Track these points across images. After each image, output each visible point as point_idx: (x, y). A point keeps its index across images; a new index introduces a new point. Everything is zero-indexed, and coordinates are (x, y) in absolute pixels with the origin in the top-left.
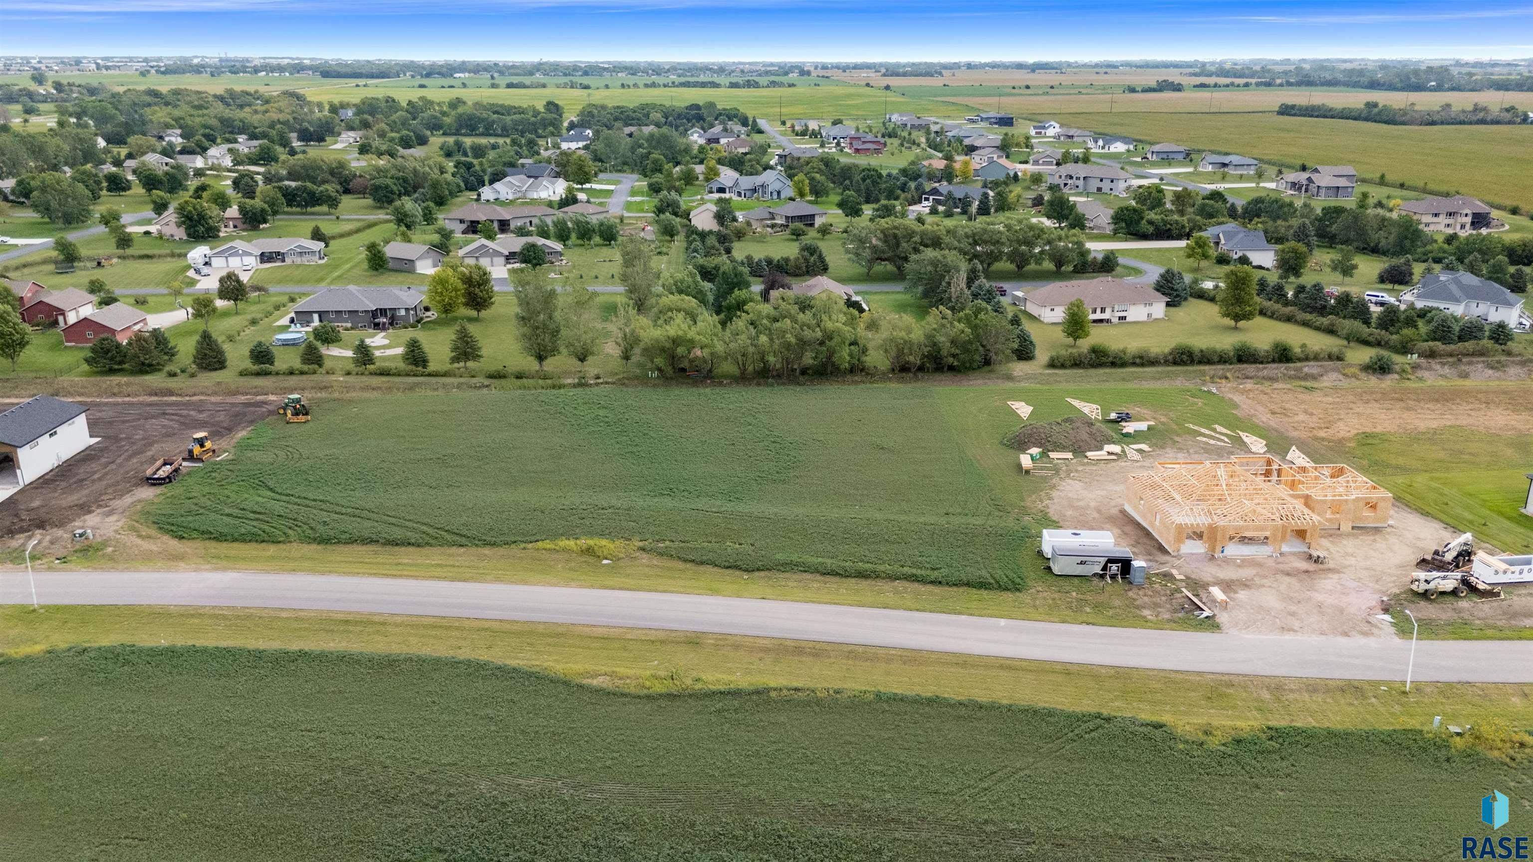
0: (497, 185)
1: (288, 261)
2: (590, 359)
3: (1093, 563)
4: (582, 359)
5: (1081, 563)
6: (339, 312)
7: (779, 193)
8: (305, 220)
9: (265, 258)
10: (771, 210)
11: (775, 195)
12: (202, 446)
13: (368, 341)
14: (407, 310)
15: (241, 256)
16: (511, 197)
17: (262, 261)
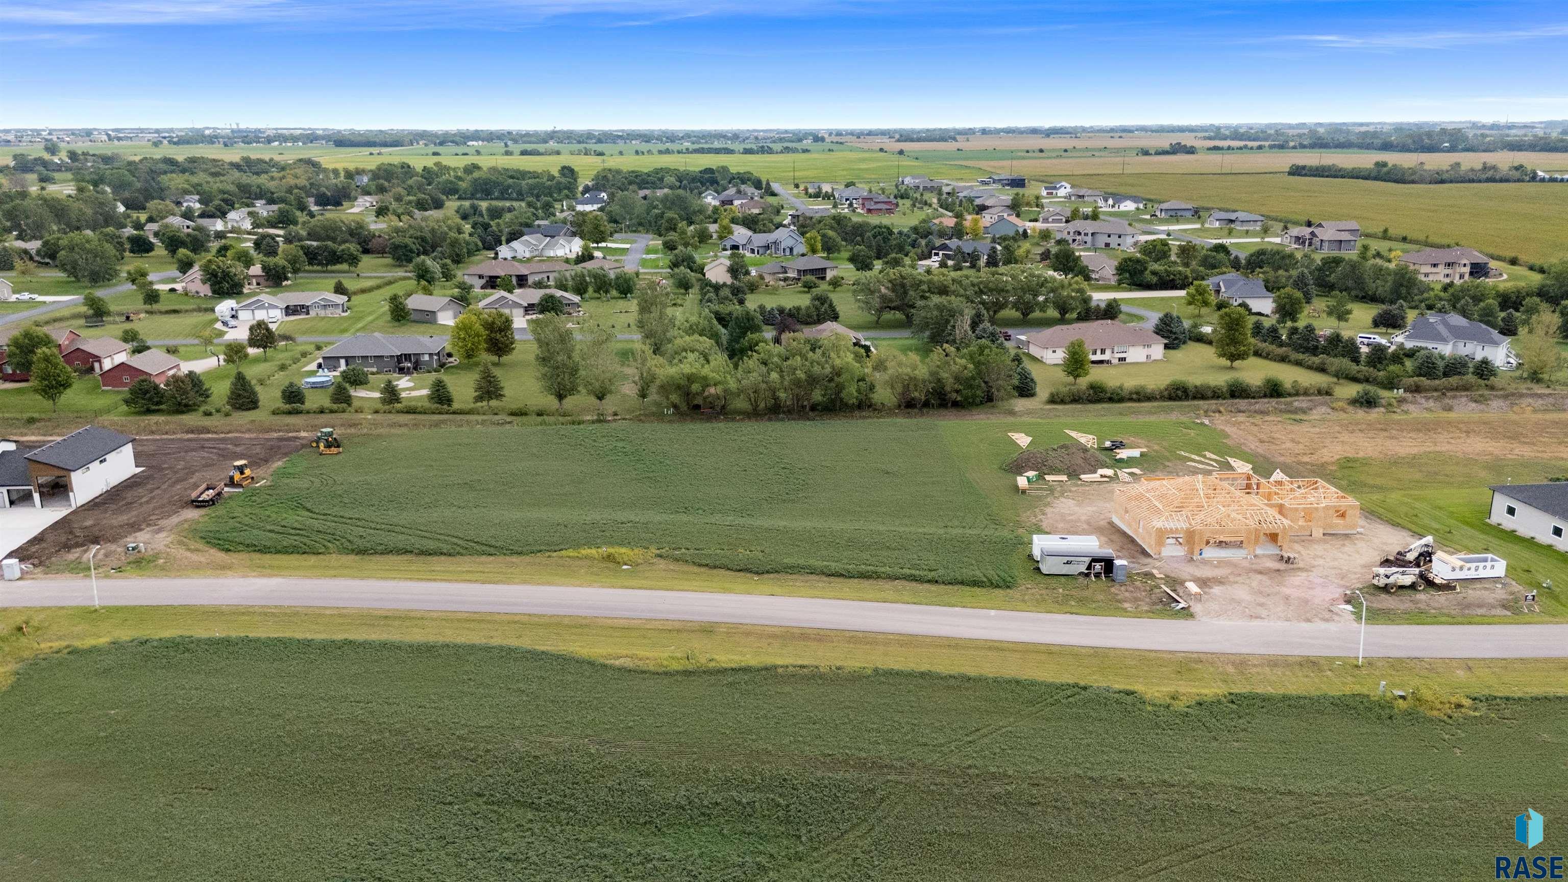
0: (515, 244)
1: (313, 313)
2: (608, 397)
3: (1078, 563)
4: (600, 398)
5: (1068, 563)
6: (365, 358)
7: (791, 249)
8: (326, 278)
9: (290, 310)
10: (784, 265)
11: (788, 252)
12: (242, 473)
13: (394, 384)
14: (431, 355)
15: (267, 308)
16: (527, 255)
17: (287, 314)
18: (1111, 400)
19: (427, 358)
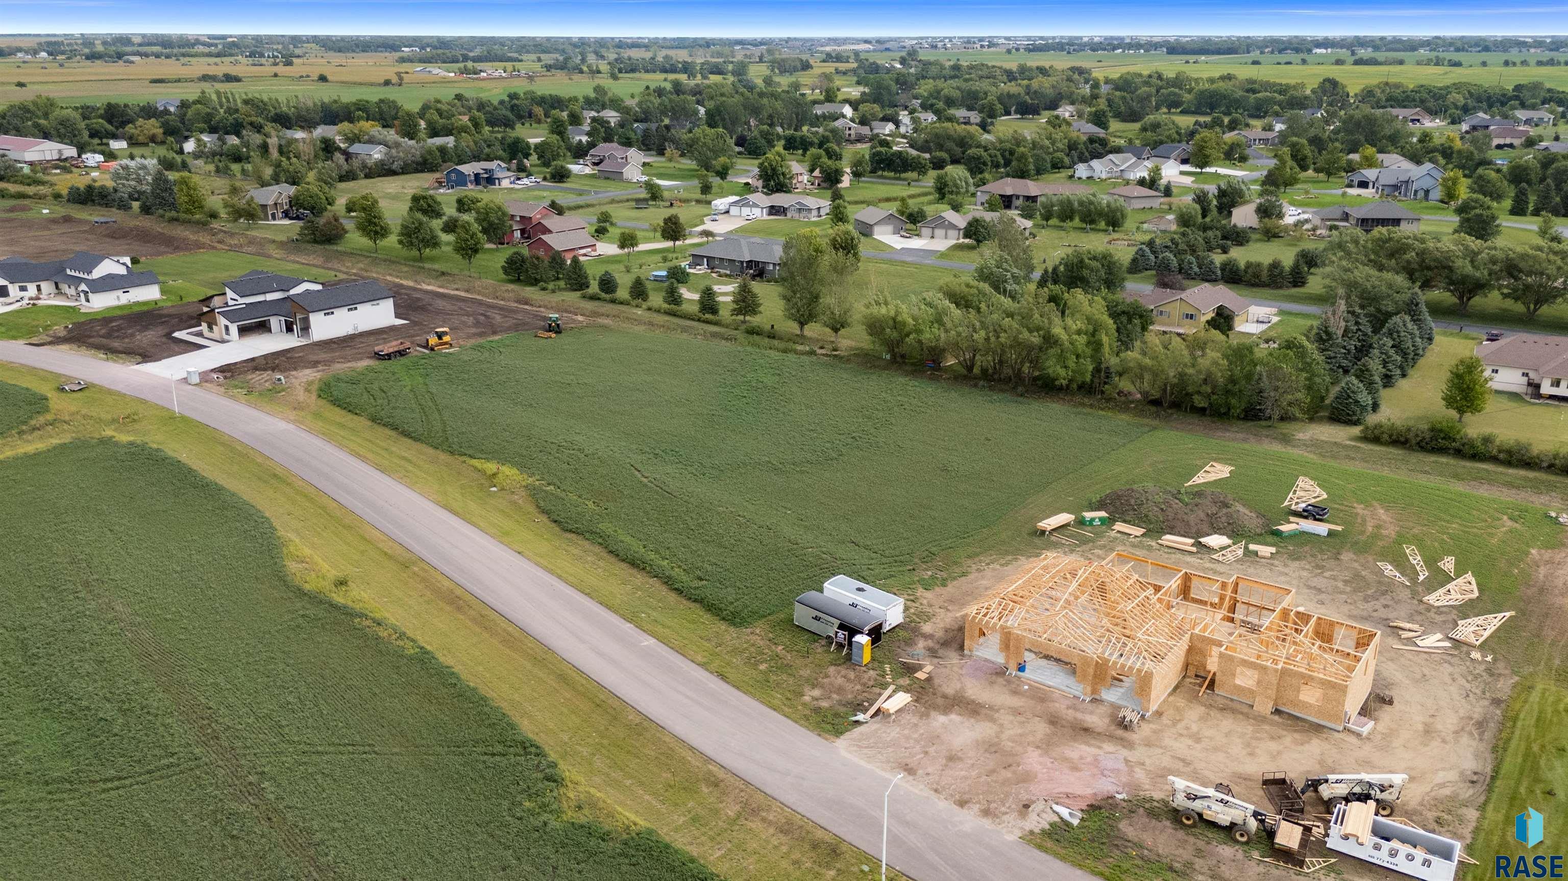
0: (1095, 163)
1: (789, 215)
2: (842, 332)
3: (827, 622)
4: (836, 330)
5: (817, 618)
7: (1427, 192)
8: (883, 184)
9: (774, 210)
10: (1346, 210)
11: (1421, 194)
12: (440, 338)
13: (716, 288)
14: (774, 264)
15: (751, 206)
16: (1104, 176)
17: (770, 214)
18: (1459, 453)
19: (771, 267)
